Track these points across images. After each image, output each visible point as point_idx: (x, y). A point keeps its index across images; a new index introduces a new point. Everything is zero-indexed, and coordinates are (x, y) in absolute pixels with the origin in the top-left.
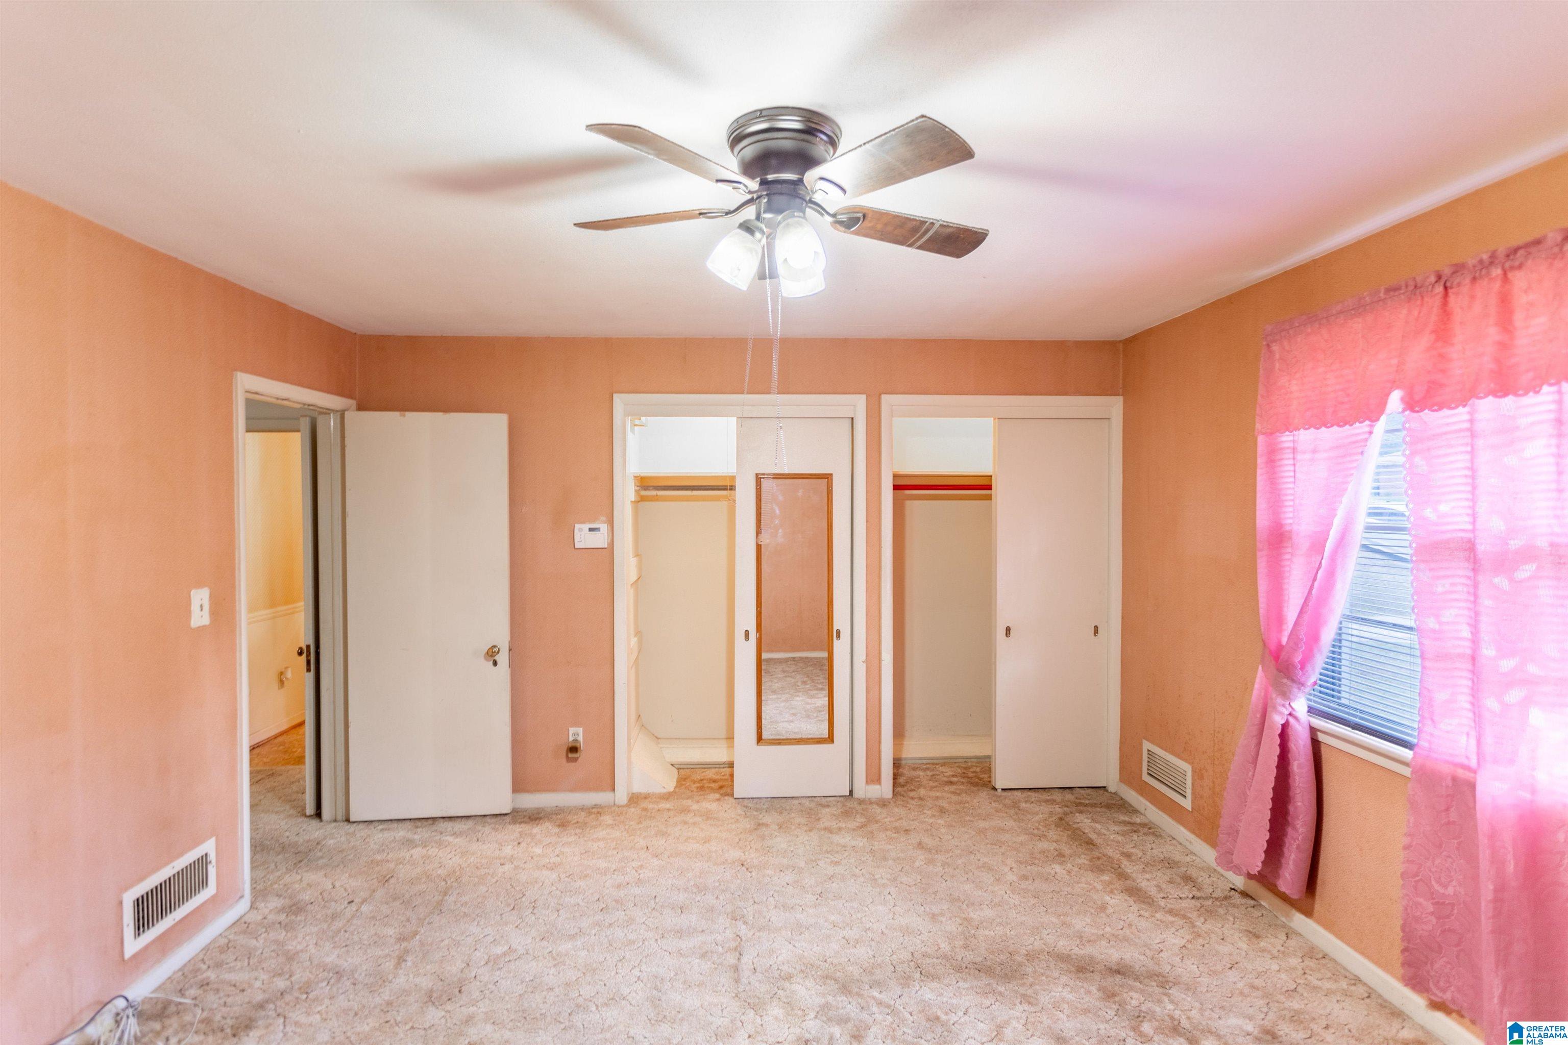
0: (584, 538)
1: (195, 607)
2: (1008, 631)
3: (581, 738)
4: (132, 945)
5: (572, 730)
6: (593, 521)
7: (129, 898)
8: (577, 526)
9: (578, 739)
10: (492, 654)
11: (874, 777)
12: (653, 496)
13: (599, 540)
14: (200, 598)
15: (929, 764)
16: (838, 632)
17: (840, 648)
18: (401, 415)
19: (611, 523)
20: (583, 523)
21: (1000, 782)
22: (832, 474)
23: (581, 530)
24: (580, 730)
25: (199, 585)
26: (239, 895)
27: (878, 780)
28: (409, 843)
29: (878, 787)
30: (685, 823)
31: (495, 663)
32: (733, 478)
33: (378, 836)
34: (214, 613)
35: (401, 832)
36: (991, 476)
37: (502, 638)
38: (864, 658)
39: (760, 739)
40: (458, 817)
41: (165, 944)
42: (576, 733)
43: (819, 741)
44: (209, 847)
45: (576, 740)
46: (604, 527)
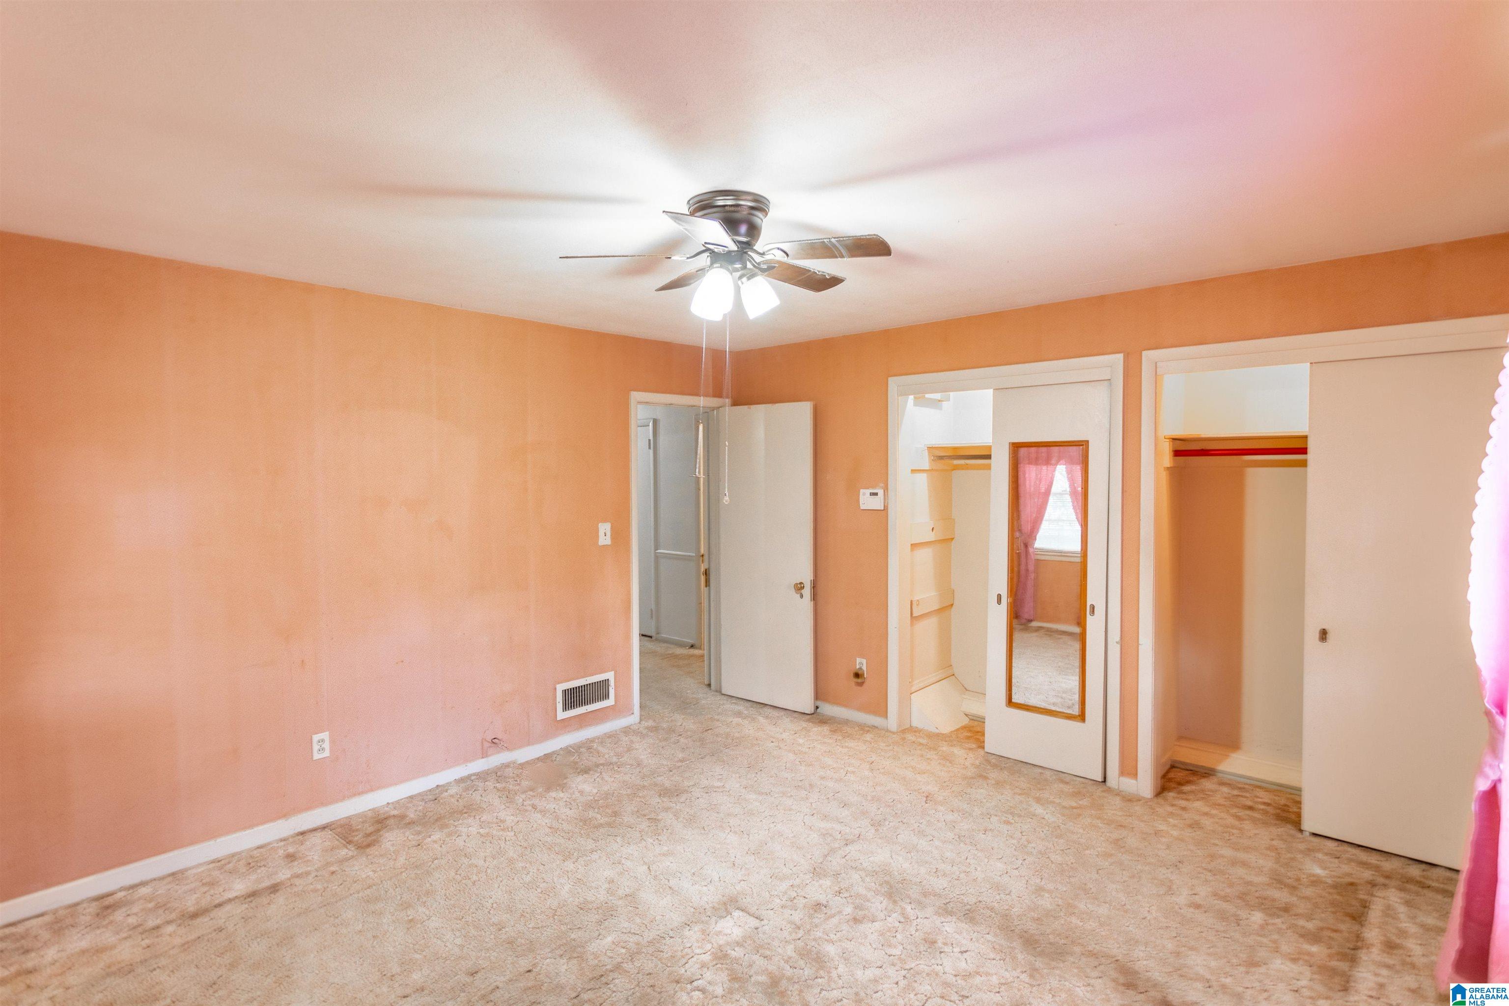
0: (867, 501)
1: (601, 533)
2: (1324, 635)
3: (864, 668)
4: (561, 715)
5: (858, 660)
6: (873, 487)
7: (561, 687)
8: (862, 491)
9: (863, 668)
10: (799, 587)
11: (1129, 769)
12: (962, 465)
13: (876, 503)
14: (605, 530)
15: (1247, 784)
16: (1093, 608)
17: (1094, 623)
18: (748, 408)
19: (886, 489)
20: (868, 488)
21: (1309, 824)
22: (1088, 442)
23: (864, 494)
24: (864, 661)
25: (605, 521)
26: (631, 712)
27: (1134, 774)
28: (739, 714)
29: (1133, 782)
30: (922, 756)
31: (802, 596)
32: (990, 448)
33: (729, 706)
34: (613, 538)
35: (740, 707)
36: (1306, 437)
37: (806, 576)
38: (1118, 639)
39: (1010, 702)
40: (779, 708)
41: (582, 721)
42: (861, 663)
43: (1070, 717)
44: (610, 676)
45: (861, 669)
46: (881, 492)
